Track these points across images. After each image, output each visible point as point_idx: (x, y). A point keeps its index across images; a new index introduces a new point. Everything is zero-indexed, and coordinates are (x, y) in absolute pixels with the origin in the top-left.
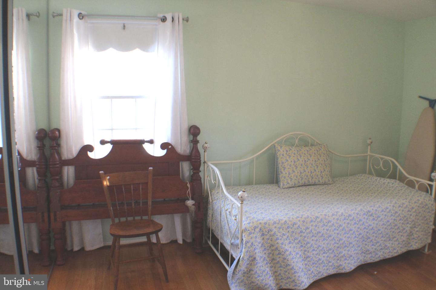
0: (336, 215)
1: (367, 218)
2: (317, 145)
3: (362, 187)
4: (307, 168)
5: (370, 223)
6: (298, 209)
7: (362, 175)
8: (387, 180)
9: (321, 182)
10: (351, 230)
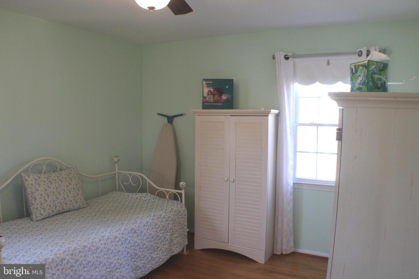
0: (103, 240)
1: (132, 236)
2: (66, 169)
3: (117, 205)
4: (59, 195)
5: (135, 240)
6: (62, 242)
7: (113, 193)
8: (138, 195)
9: (76, 207)
10: (119, 251)
